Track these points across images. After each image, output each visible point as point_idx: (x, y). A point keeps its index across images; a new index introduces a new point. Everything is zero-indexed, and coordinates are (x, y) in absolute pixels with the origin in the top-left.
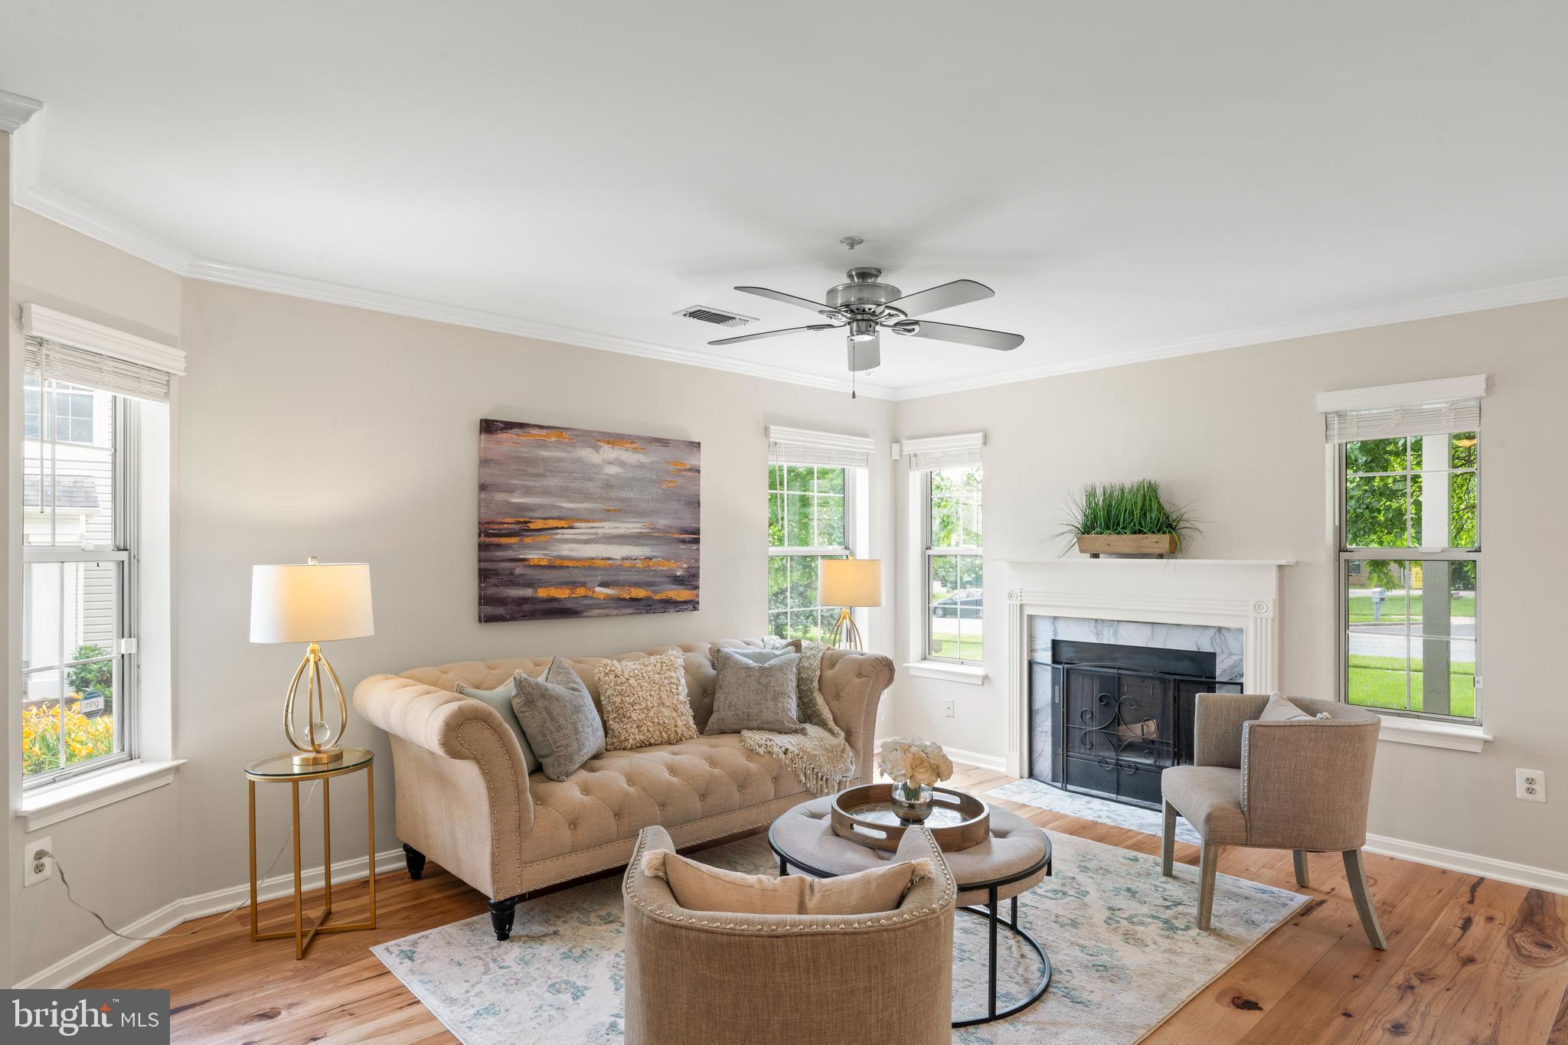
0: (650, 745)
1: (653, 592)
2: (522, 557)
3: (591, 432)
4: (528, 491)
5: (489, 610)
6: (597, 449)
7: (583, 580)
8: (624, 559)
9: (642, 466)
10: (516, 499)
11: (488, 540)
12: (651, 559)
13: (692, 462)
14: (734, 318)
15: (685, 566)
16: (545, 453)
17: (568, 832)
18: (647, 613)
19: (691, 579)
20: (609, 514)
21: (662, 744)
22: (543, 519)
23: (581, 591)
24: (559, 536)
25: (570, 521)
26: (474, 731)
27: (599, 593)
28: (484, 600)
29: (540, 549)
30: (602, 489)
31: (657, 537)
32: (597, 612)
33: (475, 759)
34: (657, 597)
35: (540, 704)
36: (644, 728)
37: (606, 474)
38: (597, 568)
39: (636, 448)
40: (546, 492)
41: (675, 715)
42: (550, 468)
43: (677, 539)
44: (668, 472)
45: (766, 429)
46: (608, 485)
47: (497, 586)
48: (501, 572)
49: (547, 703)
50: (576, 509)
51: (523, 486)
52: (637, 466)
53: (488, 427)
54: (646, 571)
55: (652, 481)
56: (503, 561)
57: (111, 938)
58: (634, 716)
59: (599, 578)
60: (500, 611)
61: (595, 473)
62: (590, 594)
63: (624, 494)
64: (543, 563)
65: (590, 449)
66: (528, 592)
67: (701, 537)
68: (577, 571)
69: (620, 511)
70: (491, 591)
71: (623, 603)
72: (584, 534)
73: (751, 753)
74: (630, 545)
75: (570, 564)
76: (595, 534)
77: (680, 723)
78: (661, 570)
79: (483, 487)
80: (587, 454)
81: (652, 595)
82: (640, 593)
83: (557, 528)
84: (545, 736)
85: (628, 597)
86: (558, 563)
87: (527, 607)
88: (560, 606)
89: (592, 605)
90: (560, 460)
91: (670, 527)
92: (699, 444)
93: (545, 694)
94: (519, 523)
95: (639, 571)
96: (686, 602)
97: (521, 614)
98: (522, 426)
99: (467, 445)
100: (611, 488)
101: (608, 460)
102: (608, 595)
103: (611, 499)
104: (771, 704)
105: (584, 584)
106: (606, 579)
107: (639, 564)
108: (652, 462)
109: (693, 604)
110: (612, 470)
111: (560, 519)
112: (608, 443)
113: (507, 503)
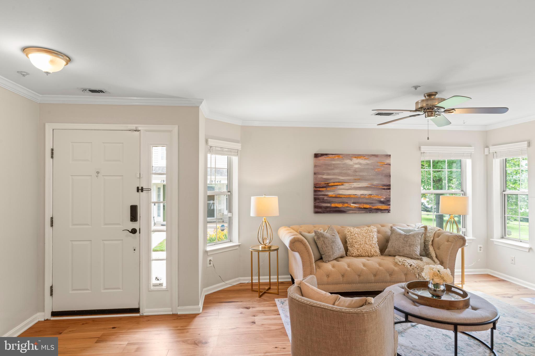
0: (362, 256)
1: (372, 206)
2: (327, 194)
3: (349, 155)
4: (328, 174)
5: (317, 210)
6: (351, 160)
7: (347, 201)
8: (361, 195)
9: (368, 164)
10: (325, 177)
11: (316, 189)
12: (371, 195)
13: (387, 161)
14: (393, 113)
15: (385, 197)
16: (334, 162)
17: (326, 278)
18: (370, 213)
19: (387, 202)
20: (356, 180)
21: (366, 256)
22: (333, 182)
23: (346, 205)
24: (339, 188)
25: (342, 183)
26: (298, 245)
27: (352, 206)
28: (315, 207)
29: (332, 192)
30: (353, 172)
31: (373, 188)
32: (352, 212)
33: (298, 252)
34: (374, 208)
35: (322, 239)
36: (359, 251)
37: (355, 168)
38: (352, 198)
39: (365, 159)
40: (334, 174)
41: (370, 247)
42: (335, 166)
43: (382, 188)
44: (378, 166)
45: (420, 148)
46: (355, 171)
47: (319, 203)
48: (320, 198)
49: (323, 239)
50: (344, 179)
52: (366, 164)
53: (316, 156)
54: (370, 199)
55: (371, 169)
56: (321, 195)
57: (223, 283)
58: (356, 246)
59: (352, 201)
60: (320, 210)
61: (350, 168)
62: (349, 206)
63: (361, 174)
64: (333, 196)
65: (349, 160)
66: (329, 205)
67: (391, 187)
68: (345, 199)
69: (360, 179)
70: (317, 204)
71: (361, 209)
72: (347, 187)
73: (396, 264)
74: (363, 190)
75: (342, 196)
76: (351, 187)
77: (372, 250)
78: (375, 199)
79: (315, 174)
80: (348, 162)
81: (372, 207)
82: (368, 206)
83: (338, 185)
84: (322, 248)
85: (363, 207)
86: (338, 196)
87: (328, 209)
88: (339, 210)
89: (350, 209)
90: (339, 164)
91: (378, 184)
92: (390, 155)
93: (323, 236)
94: (326, 184)
95: (367, 199)
96: (385, 210)
97: (326, 211)
98: (326, 154)
99: (311, 161)
100: (357, 172)
101: (355, 163)
102: (355, 207)
103: (356, 176)
104: (408, 248)
105: (347, 203)
106: (355, 201)
107: (367, 196)
108: (372, 163)
109: (388, 211)
110: (357, 166)
111: (339, 182)
112: (355, 157)
113: (322, 178)
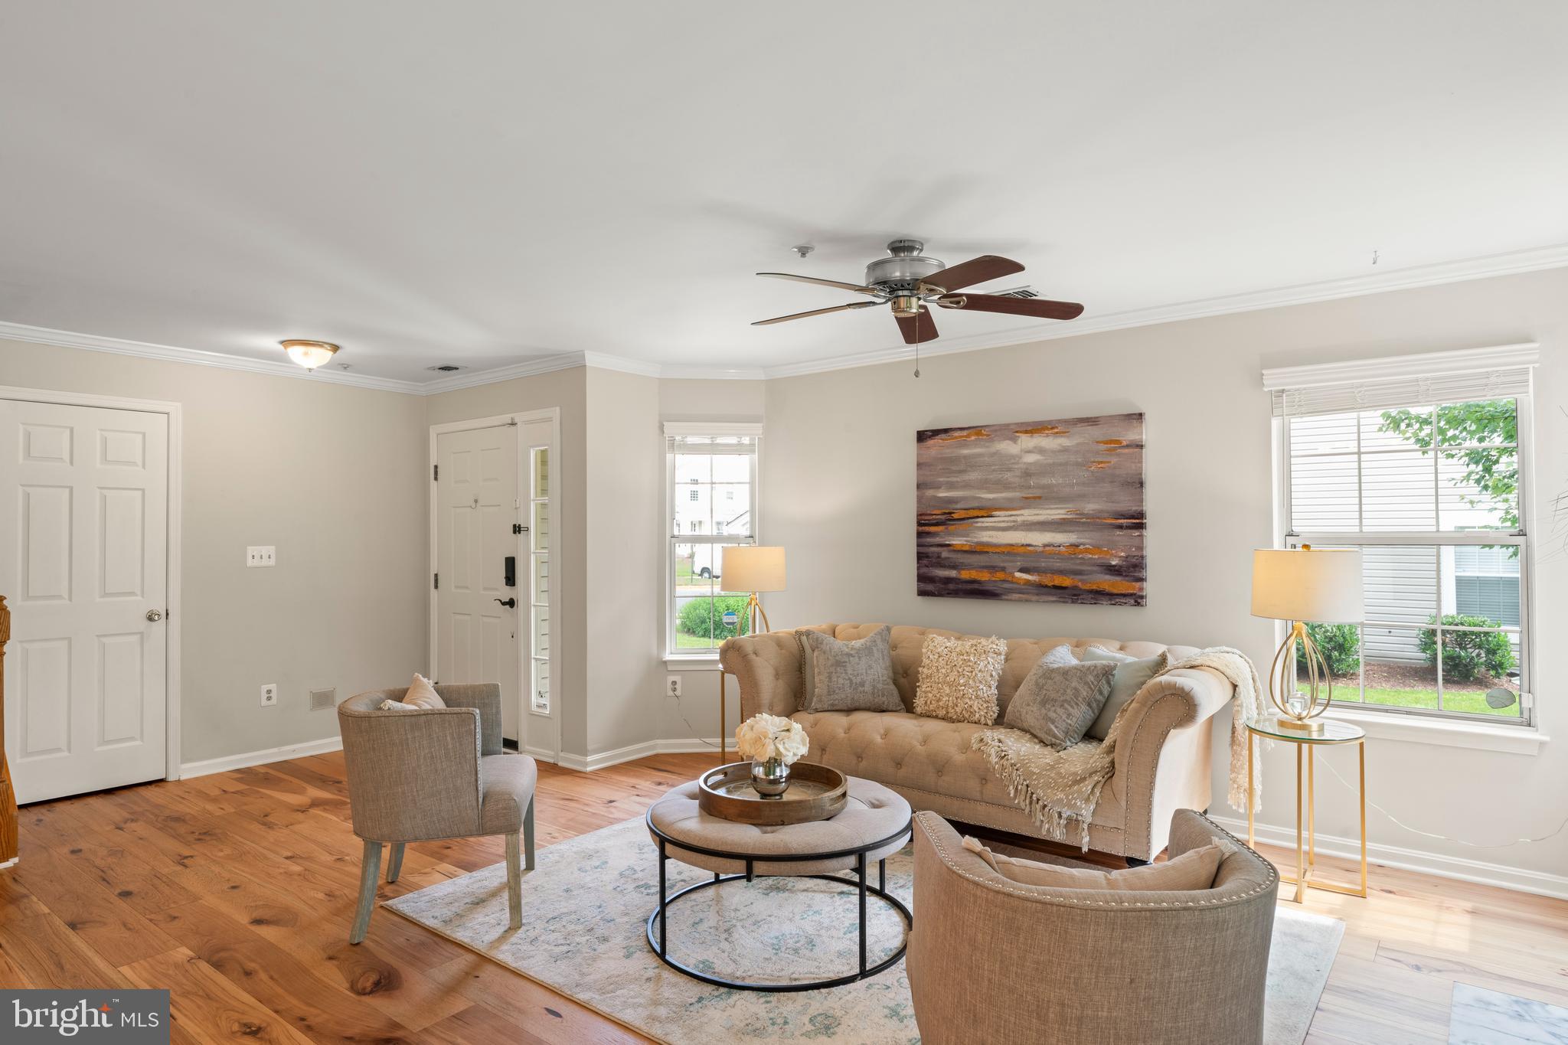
1: (1082, 581)
2: (947, 543)
3: (1008, 425)
4: (951, 486)
5: (924, 586)
6: (1014, 440)
7: (1002, 565)
8: (1045, 546)
9: (1065, 450)
10: (942, 494)
12: (1077, 546)
13: (1131, 436)
15: (1123, 554)
16: (965, 452)
18: (1073, 602)
19: (1132, 569)
20: (1029, 502)
22: (965, 509)
23: (1000, 575)
24: (979, 525)
25: (987, 511)
27: (1019, 579)
28: (921, 578)
29: (964, 537)
30: (1021, 477)
31: (1084, 523)
32: (1016, 596)
34: (1087, 587)
37: (1025, 463)
38: (1016, 555)
39: (1057, 433)
40: (967, 486)
42: (971, 464)
43: (1111, 524)
44: (1097, 453)
45: (1260, 376)
46: (1027, 474)
47: (927, 567)
48: (930, 555)
50: (994, 499)
51: (947, 482)
52: (1060, 451)
53: (922, 436)
54: (1072, 559)
55: (1077, 464)
56: (932, 546)
59: (1019, 563)
60: (930, 587)
61: (1013, 463)
62: (1010, 579)
63: (1045, 481)
64: (964, 549)
65: (1008, 441)
66: (953, 573)
67: (1146, 522)
68: (996, 556)
69: (1040, 498)
70: (924, 570)
71: (1045, 590)
72: (1003, 521)
74: (1053, 531)
75: (990, 550)
76: (1014, 521)
78: (1090, 558)
79: (919, 486)
80: (1006, 447)
81: (1080, 584)
82: (1066, 582)
85: (1050, 584)
86: (978, 549)
87: (951, 586)
88: (981, 588)
89: (1011, 589)
90: (980, 455)
91: (1101, 511)
92: (1141, 415)
94: (945, 513)
95: (1064, 558)
96: (1124, 595)
97: (947, 592)
98: (946, 431)
100: (1030, 476)
101: (1026, 450)
102: (1028, 581)
103: (1030, 487)
105: (1003, 569)
106: (1025, 565)
107: (1063, 551)
108: (1078, 444)
109: (1138, 600)
110: (1031, 458)
111: (980, 509)
112: (1026, 432)
113: (935, 497)
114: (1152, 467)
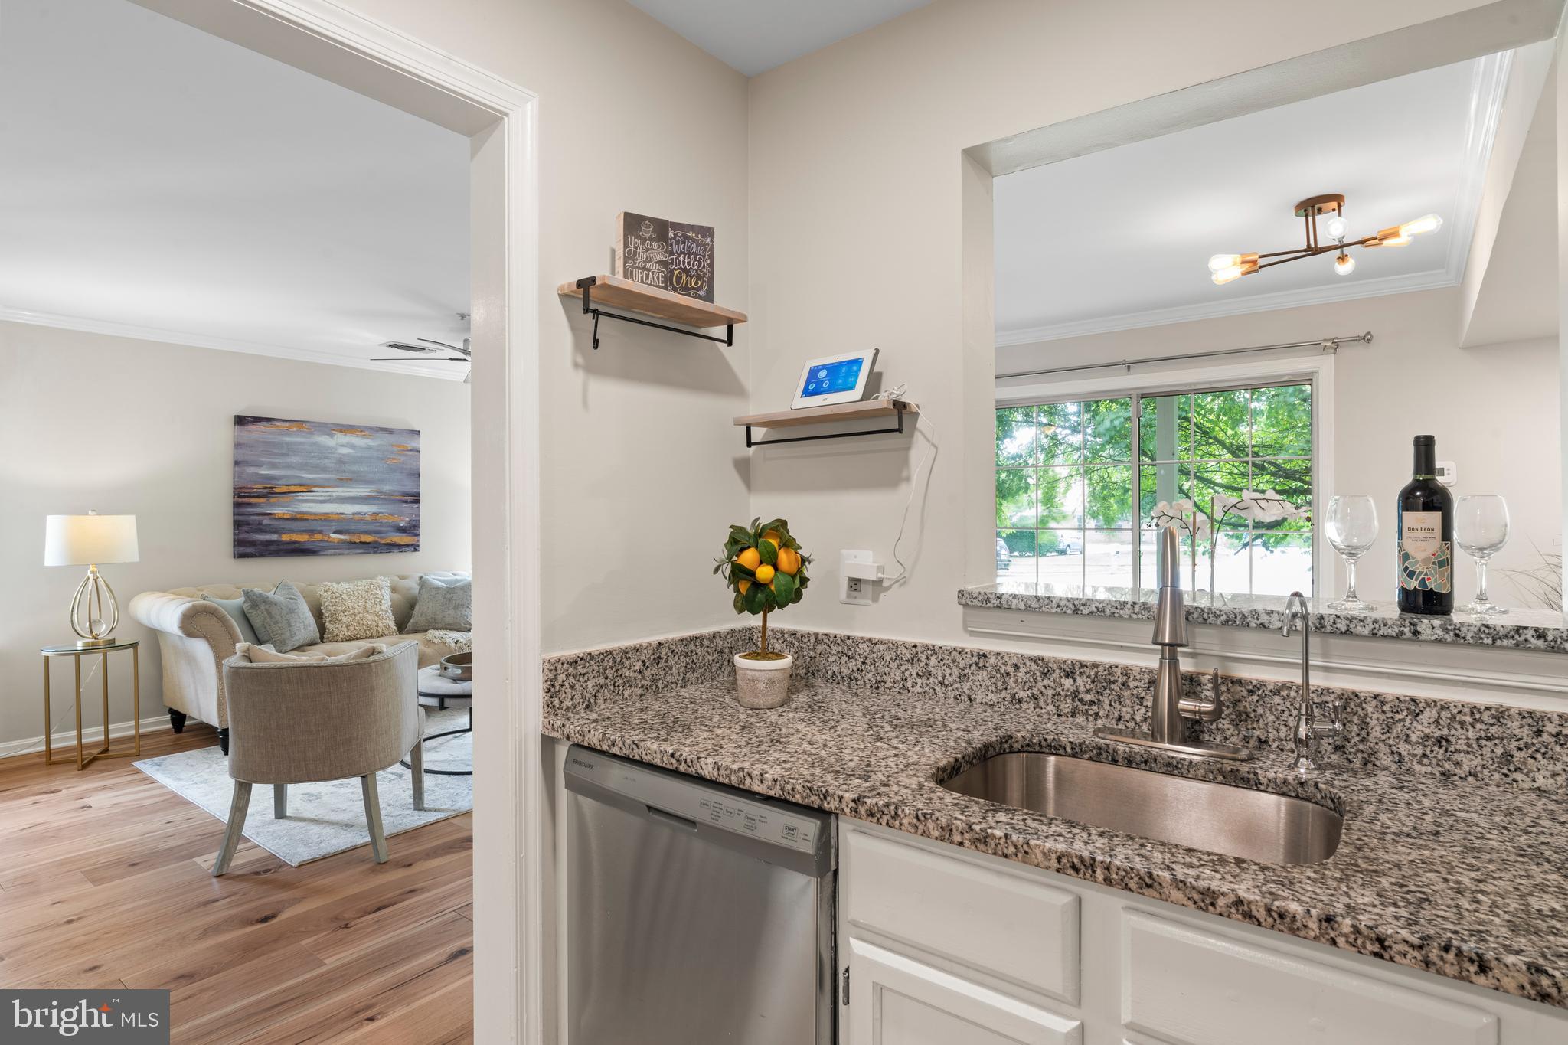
0: (357, 639)
1: (380, 538)
2: (269, 512)
3: (327, 424)
4: (274, 466)
5: (242, 549)
6: (332, 436)
7: (320, 528)
8: (354, 514)
9: (369, 448)
10: (264, 472)
11: (240, 500)
12: (378, 514)
13: (413, 444)
14: (424, 348)
15: (407, 519)
16: (288, 439)
18: (375, 552)
19: (413, 528)
20: (342, 482)
21: (366, 638)
22: (286, 485)
23: (319, 537)
24: (300, 498)
25: (308, 487)
26: (204, 621)
27: (334, 538)
28: (238, 542)
29: (284, 507)
30: (336, 464)
31: (382, 499)
32: (332, 551)
33: (205, 637)
34: (383, 542)
35: (262, 607)
36: (352, 628)
37: (340, 454)
38: (332, 521)
39: (364, 435)
40: (289, 466)
41: (377, 619)
42: (291, 450)
43: (400, 500)
44: (392, 452)
46: (341, 461)
47: (248, 532)
48: (251, 522)
49: (267, 607)
50: (314, 479)
51: (270, 462)
52: (366, 448)
53: (241, 421)
54: (374, 523)
55: (378, 458)
56: (252, 515)
58: (344, 619)
59: (334, 527)
60: (250, 550)
61: (329, 453)
62: (326, 539)
63: (355, 468)
64: (285, 517)
65: (326, 436)
66: (274, 537)
67: (421, 498)
68: (315, 522)
69: (351, 480)
70: (242, 536)
71: (353, 546)
72: (321, 496)
73: (429, 643)
74: (360, 504)
75: (309, 517)
76: (330, 496)
77: (380, 624)
78: (387, 522)
79: (236, 463)
80: (324, 440)
81: (379, 540)
82: (369, 538)
83: (298, 492)
84: (265, 628)
85: (358, 541)
86: (299, 517)
87: (272, 548)
88: (301, 547)
89: (327, 547)
90: (301, 444)
91: (394, 491)
92: (419, 432)
93: (265, 600)
94: (266, 488)
95: (368, 523)
96: (408, 545)
97: (268, 552)
98: (268, 420)
99: (224, 435)
100: (344, 464)
101: (341, 444)
102: (342, 540)
103: (344, 472)
104: (452, 612)
105: (320, 532)
106: (339, 528)
107: (367, 518)
108: (379, 445)
109: (415, 547)
110: (344, 451)
111: (300, 485)
112: (341, 431)
113: (257, 474)
114: (425, 465)
